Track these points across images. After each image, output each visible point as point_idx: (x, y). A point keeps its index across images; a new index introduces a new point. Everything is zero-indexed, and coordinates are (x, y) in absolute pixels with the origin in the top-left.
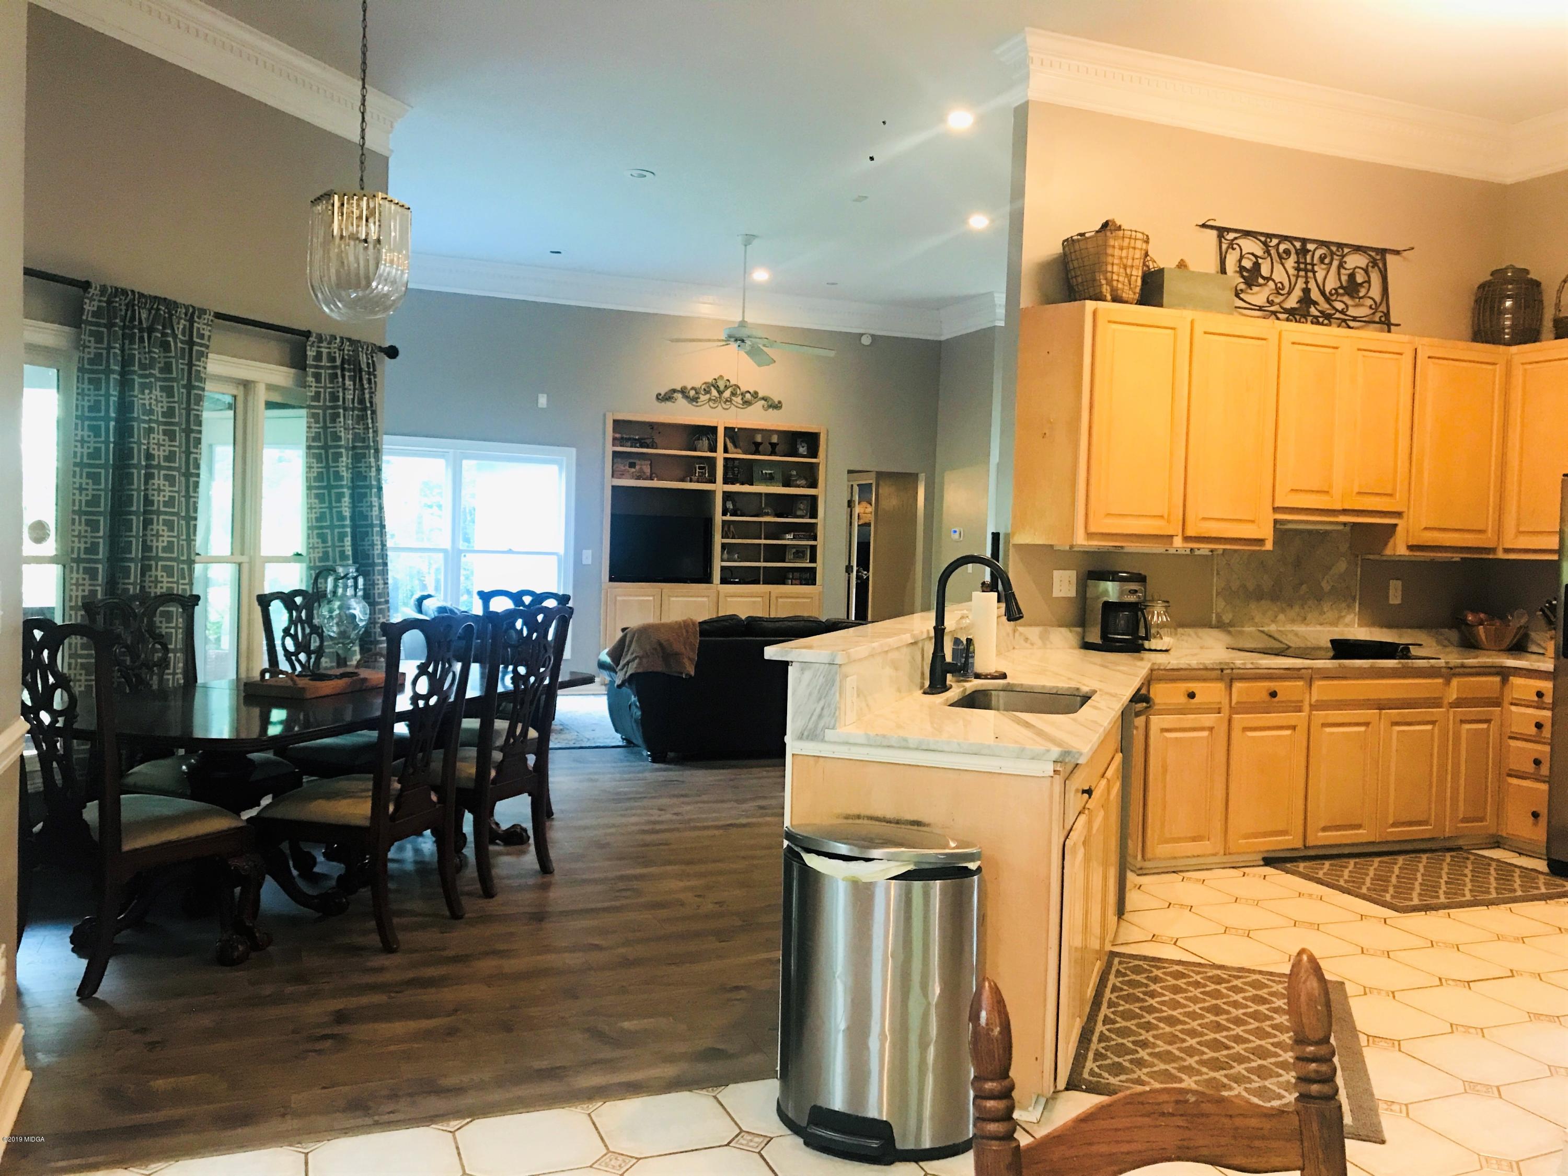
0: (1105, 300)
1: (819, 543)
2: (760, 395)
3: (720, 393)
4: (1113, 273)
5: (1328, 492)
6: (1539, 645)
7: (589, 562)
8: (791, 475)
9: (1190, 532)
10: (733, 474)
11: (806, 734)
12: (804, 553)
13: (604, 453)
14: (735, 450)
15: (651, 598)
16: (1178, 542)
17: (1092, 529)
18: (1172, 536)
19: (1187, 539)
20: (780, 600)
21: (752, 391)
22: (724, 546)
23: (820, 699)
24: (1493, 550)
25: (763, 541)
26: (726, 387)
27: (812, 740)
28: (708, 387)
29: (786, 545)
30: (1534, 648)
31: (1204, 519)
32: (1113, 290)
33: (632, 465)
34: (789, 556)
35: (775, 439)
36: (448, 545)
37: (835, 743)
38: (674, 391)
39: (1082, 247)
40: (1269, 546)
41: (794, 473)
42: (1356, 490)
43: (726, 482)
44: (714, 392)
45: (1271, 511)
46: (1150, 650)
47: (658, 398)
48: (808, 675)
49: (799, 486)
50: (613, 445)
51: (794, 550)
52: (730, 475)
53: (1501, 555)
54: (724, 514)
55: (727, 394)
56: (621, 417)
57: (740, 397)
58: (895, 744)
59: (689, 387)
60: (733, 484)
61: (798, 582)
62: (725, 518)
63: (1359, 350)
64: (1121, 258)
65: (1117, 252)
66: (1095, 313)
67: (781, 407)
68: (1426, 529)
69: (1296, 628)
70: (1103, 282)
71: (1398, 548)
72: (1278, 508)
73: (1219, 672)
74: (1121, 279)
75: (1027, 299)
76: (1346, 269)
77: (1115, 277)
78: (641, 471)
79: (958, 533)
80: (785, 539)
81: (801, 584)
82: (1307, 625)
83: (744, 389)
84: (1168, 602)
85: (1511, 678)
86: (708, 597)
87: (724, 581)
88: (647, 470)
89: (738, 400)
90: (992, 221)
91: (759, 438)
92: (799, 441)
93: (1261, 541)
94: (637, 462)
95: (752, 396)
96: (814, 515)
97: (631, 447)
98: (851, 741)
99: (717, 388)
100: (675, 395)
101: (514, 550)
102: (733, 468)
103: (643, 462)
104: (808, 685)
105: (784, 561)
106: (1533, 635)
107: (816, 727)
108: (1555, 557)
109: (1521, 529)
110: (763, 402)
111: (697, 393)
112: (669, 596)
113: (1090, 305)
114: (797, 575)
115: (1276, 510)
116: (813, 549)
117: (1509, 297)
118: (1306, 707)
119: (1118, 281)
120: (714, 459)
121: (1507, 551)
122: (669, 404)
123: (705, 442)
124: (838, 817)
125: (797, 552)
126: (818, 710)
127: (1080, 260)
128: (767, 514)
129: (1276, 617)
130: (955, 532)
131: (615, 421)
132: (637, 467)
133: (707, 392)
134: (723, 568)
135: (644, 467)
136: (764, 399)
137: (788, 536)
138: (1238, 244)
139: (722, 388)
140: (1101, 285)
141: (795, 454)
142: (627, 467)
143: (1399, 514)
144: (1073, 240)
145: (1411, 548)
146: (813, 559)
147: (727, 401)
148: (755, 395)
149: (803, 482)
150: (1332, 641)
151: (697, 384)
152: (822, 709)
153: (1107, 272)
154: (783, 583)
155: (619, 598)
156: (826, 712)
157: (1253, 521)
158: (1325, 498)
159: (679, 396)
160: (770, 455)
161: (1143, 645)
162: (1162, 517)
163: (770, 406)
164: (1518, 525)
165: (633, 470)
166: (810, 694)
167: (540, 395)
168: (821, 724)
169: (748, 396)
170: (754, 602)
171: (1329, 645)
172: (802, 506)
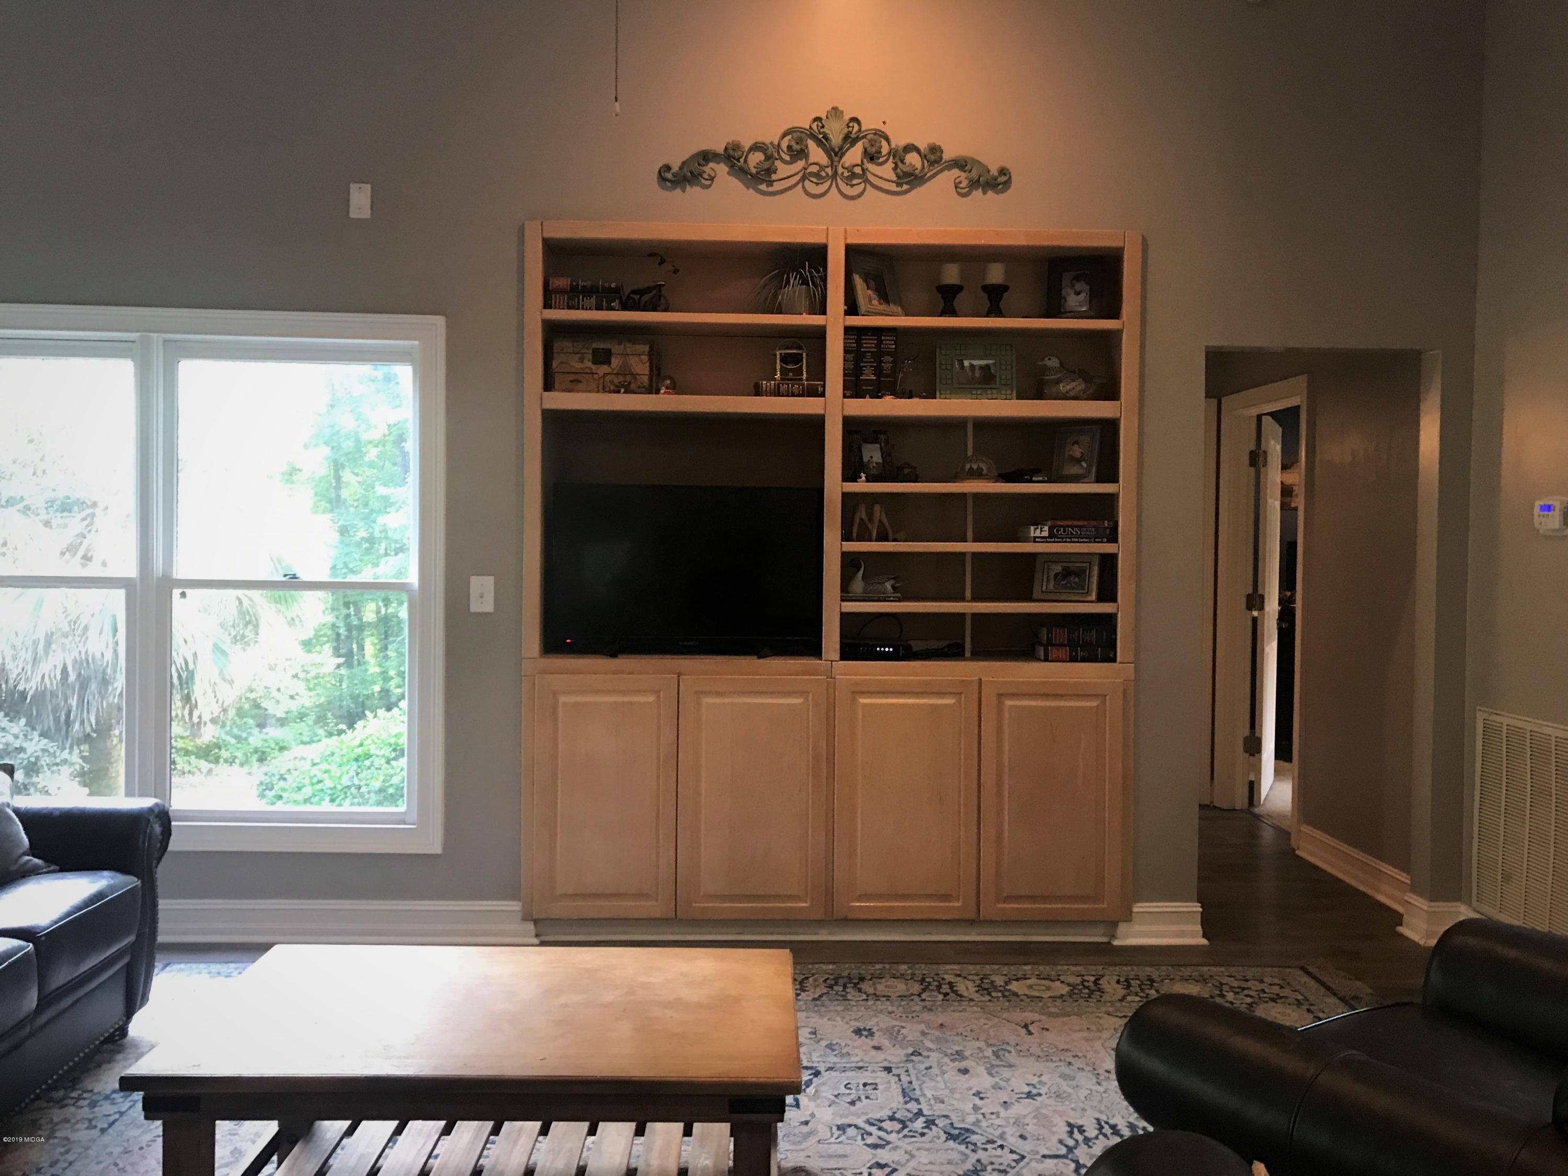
1: (1123, 549)
2: (947, 156)
3: (836, 154)
7: (487, 606)
8: (1045, 369)
10: (879, 371)
12: (1081, 573)
13: (521, 328)
14: (883, 307)
15: (651, 699)
20: (1009, 703)
21: (922, 146)
22: (850, 562)
25: (970, 547)
26: (850, 139)
28: (799, 141)
29: (1033, 556)
33: (603, 357)
34: (1043, 583)
35: (996, 274)
36: (131, 570)
38: (706, 156)
41: (1053, 363)
43: (854, 388)
44: (817, 154)
47: (662, 179)
49: (1065, 397)
50: (547, 305)
51: (1058, 568)
52: (869, 375)
54: (850, 474)
55: (854, 155)
56: (563, 231)
57: (890, 165)
59: (747, 145)
60: (876, 395)
61: (1064, 652)
62: (852, 487)
67: (1007, 184)
78: (625, 371)
79: (1556, 512)
80: (1026, 539)
81: (1073, 659)
83: (899, 140)
86: (803, 693)
87: (849, 652)
88: (641, 367)
89: (886, 170)
91: (951, 274)
92: (1067, 277)
94: (616, 348)
95: (924, 157)
96: (1109, 473)
97: (599, 308)
99: (823, 141)
100: (711, 167)
101: (305, 577)
102: (879, 355)
103: (630, 348)
105: (1030, 599)
110: (956, 172)
111: (768, 157)
112: (700, 693)
114: (1060, 635)
116: (1109, 563)
120: (819, 335)
122: (693, 191)
123: (794, 290)
125: (1067, 573)
128: (976, 475)
130: (1548, 508)
131: (547, 243)
132: (616, 362)
133: (799, 154)
134: (845, 617)
135: (633, 360)
136: (960, 164)
137: (1034, 532)
139: (836, 140)
141: (1054, 309)
142: (588, 364)
146: (1108, 593)
147: (854, 175)
148: (933, 155)
149: (1077, 385)
151: (771, 136)
154: (1028, 654)
155: (563, 699)
159: (721, 169)
160: (988, 315)
163: (975, 184)
165: (603, 369)
167: (354, 187)
169: (913, 159)
170: (935, 708)
172: (1077, 451)
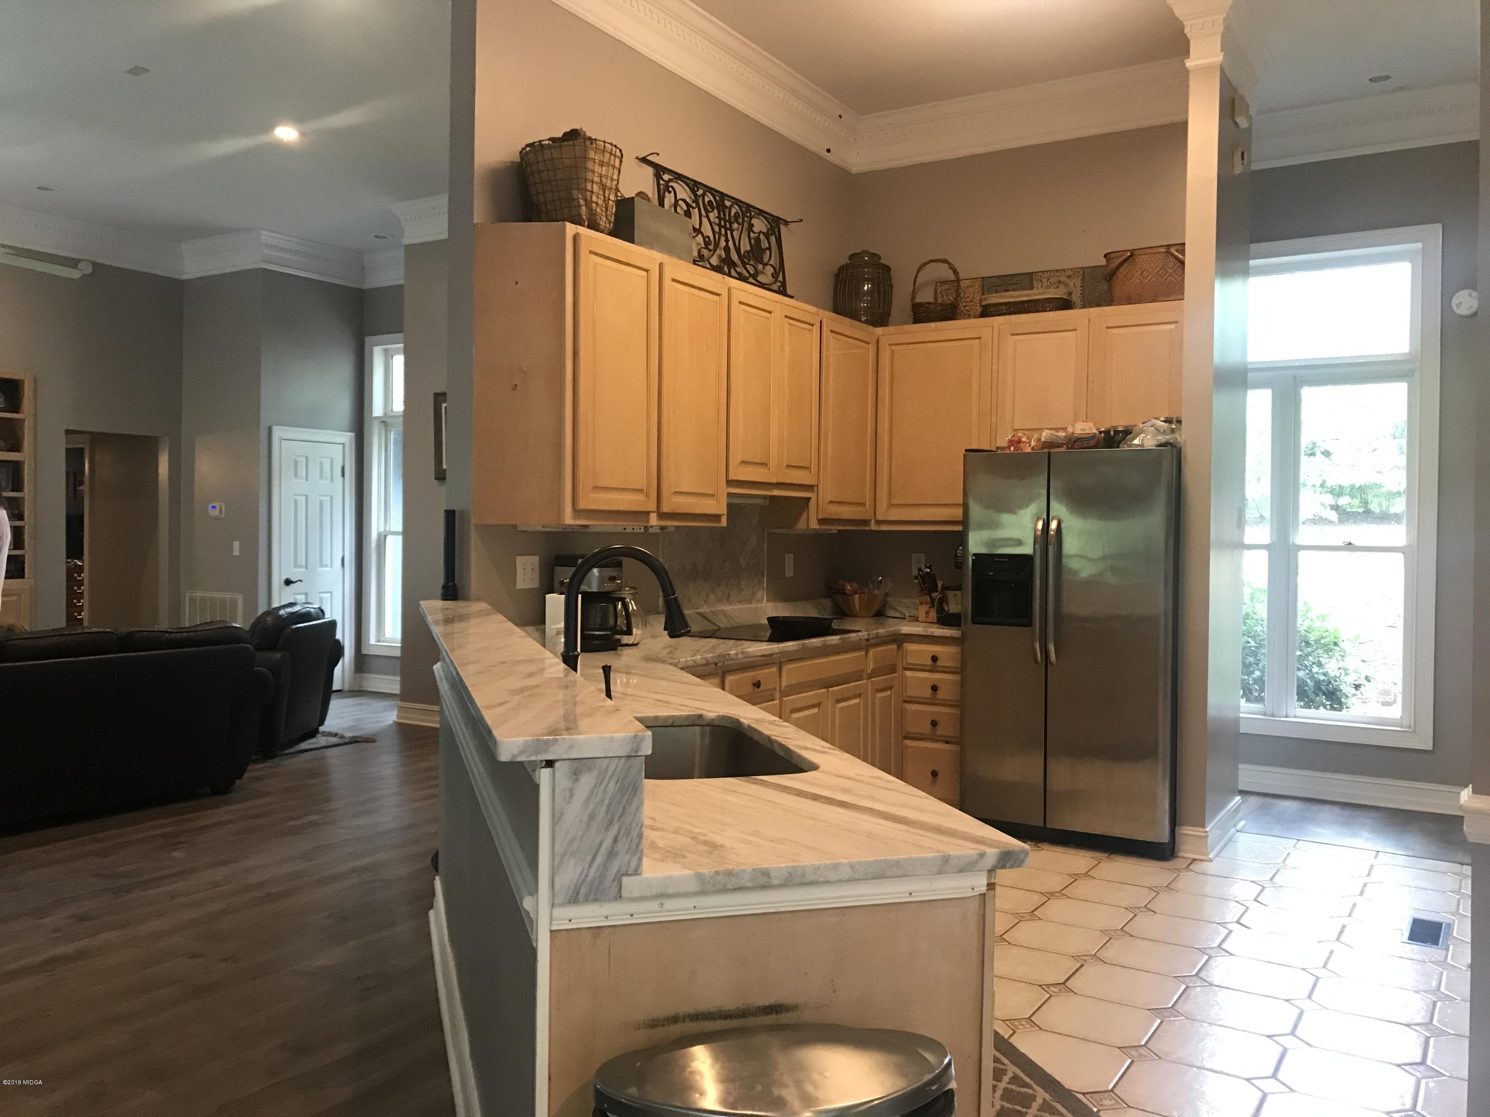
0: (583, 226)
4: (592, 192)
5: (766, 464)
6: (897, 610)
9: (665, 509)
11: (583, 891)
16: (654, 520)
17: (582, 505)
18: (648, 513)
19: (662, 516)
23: (610, 823)
24: (866, 522)
27: (595, 900)
30: (892, 613)
31: (676, 493)
32: (592, 213)
37: (642, 899)
39: (555, 156)
40: (724, 522)
42: (785, 463)
45: (725, 483)
46: (627, 645)
48: (587, 781)
53: (873, 527)
58: (749, 884)
63: (786, 317)
64: (601, 176)
65: (597, 169)
66: (576, 238)
68: (831, 502)
69: (723, 607)
70: (582, 202)
71: (811, 522)
72: (732, 481)
73: (714, 666)
74: (600, 202)
75: (480, 212)
76: (754, 232)
77: (594, 199)
79: (218, 509)
82: (731, 603)
84: (635, 588)
85: (904, 644)
90: (303, 134)
93: (717, 517)
96: (18, 487)
98: (670, 891)
104: (588, 800)
106: (890, 600)
107: (602, 876)
108: (960, 528)
109: (892, 503)
113: (571, 229)
115: (730, 483)
116: (19, 531)
117: (867, 280)
118: (777, 695)
119: (597, 203)
121: (879, 522)
124: (638, 1026)
126: (608, 842)
127: (551, 173)
129: (708, 597)
130: (214, 507)
138: (672, 187)
140: (579, 206)
143: (810, 488)
144: (542, 146)
145: (821, 521)
146: (20, 545)
150: (769, 619)
152: (615, 841)
153: (586, 190)
156: (622, 846)
157: (713, 495)
158: (763, 470)
161: (619, 640)
162: (642, 490)
164: (890, 499)
166: (591, 817)
168: (614, 869)
171: (766, 622)
